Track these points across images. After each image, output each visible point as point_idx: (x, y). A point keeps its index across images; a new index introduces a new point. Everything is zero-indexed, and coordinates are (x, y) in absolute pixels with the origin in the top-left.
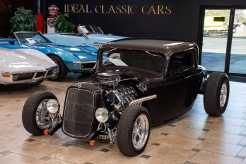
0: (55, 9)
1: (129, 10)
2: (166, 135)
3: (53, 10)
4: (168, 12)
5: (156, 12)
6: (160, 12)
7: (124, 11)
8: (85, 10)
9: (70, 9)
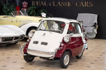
0: (26, 3)
1: (69, 4)
2: (89, 67)
3: (25, 4)
4: (91, 5)
5: (84, 5)
6: (86, 5)
7: (66, 5)
8: (44, 4)
9: (35, 3)
